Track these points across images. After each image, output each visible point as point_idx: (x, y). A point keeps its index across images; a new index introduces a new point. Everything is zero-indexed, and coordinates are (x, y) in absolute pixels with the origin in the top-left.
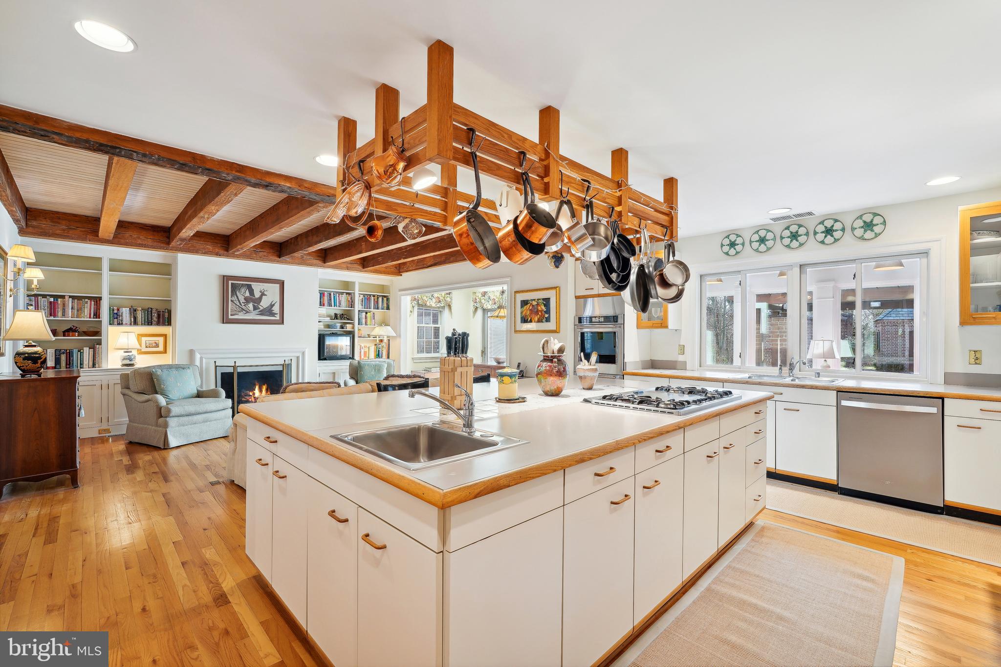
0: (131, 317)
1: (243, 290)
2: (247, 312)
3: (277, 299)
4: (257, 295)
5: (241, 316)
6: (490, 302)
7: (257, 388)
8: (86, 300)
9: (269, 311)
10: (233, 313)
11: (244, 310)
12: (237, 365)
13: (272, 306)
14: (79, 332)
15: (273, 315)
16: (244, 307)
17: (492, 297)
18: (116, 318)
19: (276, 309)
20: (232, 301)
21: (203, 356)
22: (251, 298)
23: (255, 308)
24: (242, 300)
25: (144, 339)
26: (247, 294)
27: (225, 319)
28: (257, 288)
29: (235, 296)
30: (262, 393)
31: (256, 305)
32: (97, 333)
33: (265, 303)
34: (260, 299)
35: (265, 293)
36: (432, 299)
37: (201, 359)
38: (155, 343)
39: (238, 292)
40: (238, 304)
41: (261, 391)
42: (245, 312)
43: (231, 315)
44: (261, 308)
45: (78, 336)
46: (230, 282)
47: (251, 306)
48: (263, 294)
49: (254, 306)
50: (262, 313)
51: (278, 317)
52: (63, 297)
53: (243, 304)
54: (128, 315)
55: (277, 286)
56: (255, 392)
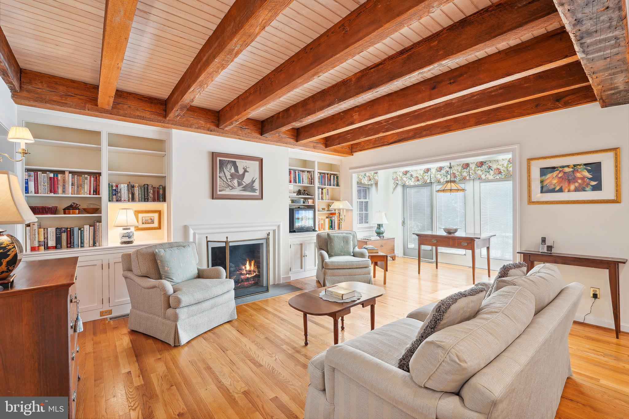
0: (129, 194)
1: (229, 166)
2: (233, 188)
3: (257, 175)
4: (241, 171)
5: (228, 192)
6: (413, 180)
7: (248, 262)
8: (86, 176)
9: (250, 187)
10: (221, 189)
11: (230, 186)
12: (229, 240)
13: (253, 182)
14: (79, 209)
15: (254, 190)
16: (230, 183)
17: (415, 175)
18: (115, 195)
19: (257, 185)
20: (220, 177)
21: (196, 231)
22: (236, 175)
23: (239, 184)
24: (228, 175)
25: (140, 216)
26: (233, 171)
27: (214, 196)
28: (241, 164)
29: (223, 173)
30: (251, 267)
31: (240, 181)
32: (97, 210)
33: (247, 180)
34: (243, 175)
35: (248, 170)
36: (365, 178)
37: (194, 234)
38: (151, 219)
39: (225, 168)
40: (225, 180)
41: (250, 265)
42: (231, 188)
43: (220, 191)
44: (244, 184)
45: (79, 213)
46: (218, 159)
47: (235, 182)
48: (245, 171)
49: (238, 182)
50: (245, 189)
51: (257, 193)
52: (63, 172)
53: (229, 180)
54: (126, 192)
55: (257, 163)
56: (246, 266)
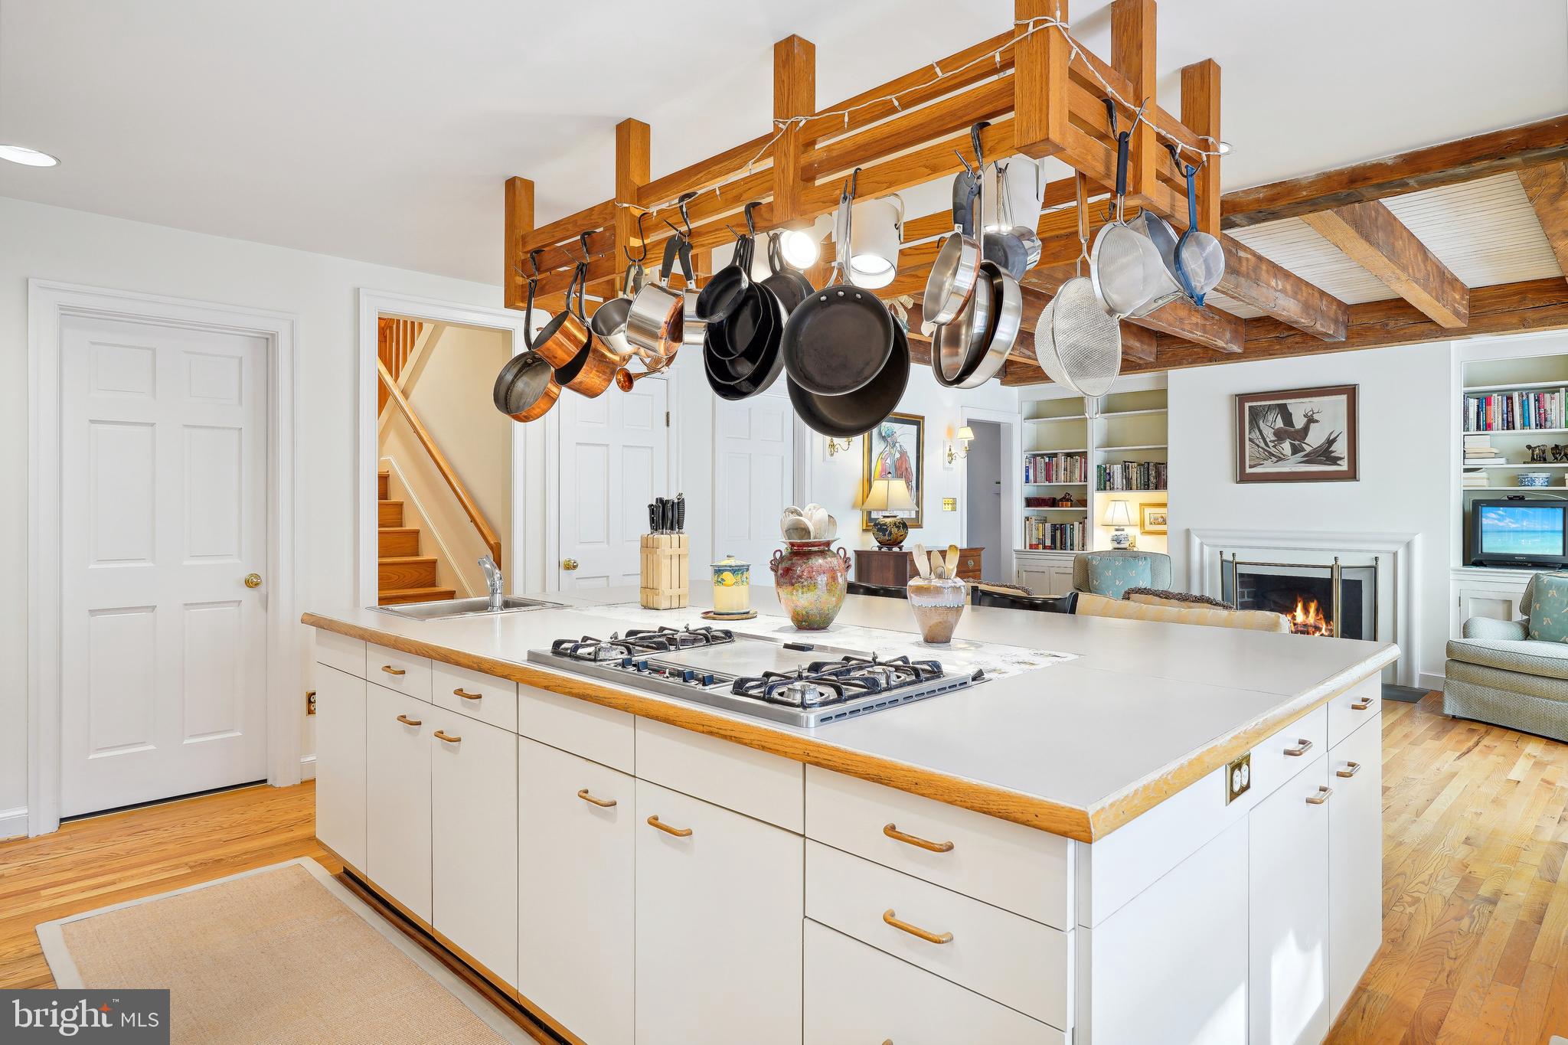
0: (1122, 479)
1: (1270, 417)
2: (1280, 459)
3: (1342, 426)
4: (1299, 422)
5: (1269, 468)
7: (1300, 606)
8: (1077, 457)
9: (1325, 453)
10: (1252, 463)
11: (1273, 455)
12: (1238, 559)
13: (1331, 442)
14: (1072, 501)
15: (1334, 461)
16: (1273, 450)
18: (1105, 482)
19: (1341, 448)
20: (1251, 440)
21: (1204, 541)
22: (1286, 431)
23: (1295, 450)
24: (1269, 435)
25: (1148, 511)
26: (1280, 424)
27: (1244, 478)
28: (1298, 409)
29: (1257, 431)
30: (1308, 617)
31: (1297, 443)
32: (1083, 503)
33: (1315, 439)
34: (1306, 430)
35: (1316, 417)
37: (1202, 545)
38: (1162, 517)
39: (1261, 422)
40: (1262, 444)
41: (1306, 611)
42: (1274, 459)
43: (1251, 467)
44: (1308, 449)
45: (1071, 507)
46: (1247, 405)
47: (1286, 447)
48: (1311, 420)
49: (1292, 445)
50: (1310, 459)
51: (1344, 466)
52: (1055, 455)
53: (1271, 444)
54: (1120, 476)
55: (1343, 398)
56: (1295, 614)
